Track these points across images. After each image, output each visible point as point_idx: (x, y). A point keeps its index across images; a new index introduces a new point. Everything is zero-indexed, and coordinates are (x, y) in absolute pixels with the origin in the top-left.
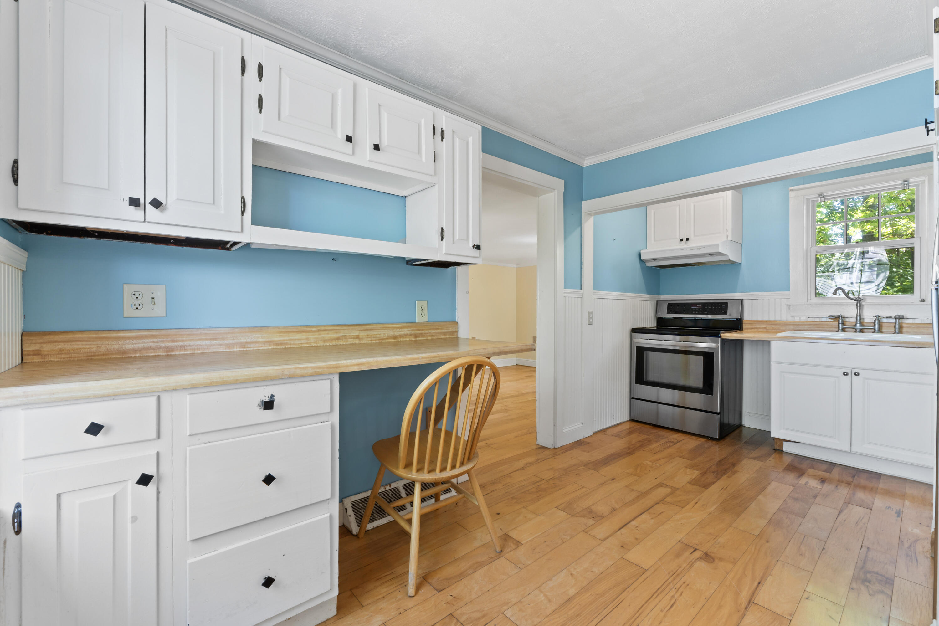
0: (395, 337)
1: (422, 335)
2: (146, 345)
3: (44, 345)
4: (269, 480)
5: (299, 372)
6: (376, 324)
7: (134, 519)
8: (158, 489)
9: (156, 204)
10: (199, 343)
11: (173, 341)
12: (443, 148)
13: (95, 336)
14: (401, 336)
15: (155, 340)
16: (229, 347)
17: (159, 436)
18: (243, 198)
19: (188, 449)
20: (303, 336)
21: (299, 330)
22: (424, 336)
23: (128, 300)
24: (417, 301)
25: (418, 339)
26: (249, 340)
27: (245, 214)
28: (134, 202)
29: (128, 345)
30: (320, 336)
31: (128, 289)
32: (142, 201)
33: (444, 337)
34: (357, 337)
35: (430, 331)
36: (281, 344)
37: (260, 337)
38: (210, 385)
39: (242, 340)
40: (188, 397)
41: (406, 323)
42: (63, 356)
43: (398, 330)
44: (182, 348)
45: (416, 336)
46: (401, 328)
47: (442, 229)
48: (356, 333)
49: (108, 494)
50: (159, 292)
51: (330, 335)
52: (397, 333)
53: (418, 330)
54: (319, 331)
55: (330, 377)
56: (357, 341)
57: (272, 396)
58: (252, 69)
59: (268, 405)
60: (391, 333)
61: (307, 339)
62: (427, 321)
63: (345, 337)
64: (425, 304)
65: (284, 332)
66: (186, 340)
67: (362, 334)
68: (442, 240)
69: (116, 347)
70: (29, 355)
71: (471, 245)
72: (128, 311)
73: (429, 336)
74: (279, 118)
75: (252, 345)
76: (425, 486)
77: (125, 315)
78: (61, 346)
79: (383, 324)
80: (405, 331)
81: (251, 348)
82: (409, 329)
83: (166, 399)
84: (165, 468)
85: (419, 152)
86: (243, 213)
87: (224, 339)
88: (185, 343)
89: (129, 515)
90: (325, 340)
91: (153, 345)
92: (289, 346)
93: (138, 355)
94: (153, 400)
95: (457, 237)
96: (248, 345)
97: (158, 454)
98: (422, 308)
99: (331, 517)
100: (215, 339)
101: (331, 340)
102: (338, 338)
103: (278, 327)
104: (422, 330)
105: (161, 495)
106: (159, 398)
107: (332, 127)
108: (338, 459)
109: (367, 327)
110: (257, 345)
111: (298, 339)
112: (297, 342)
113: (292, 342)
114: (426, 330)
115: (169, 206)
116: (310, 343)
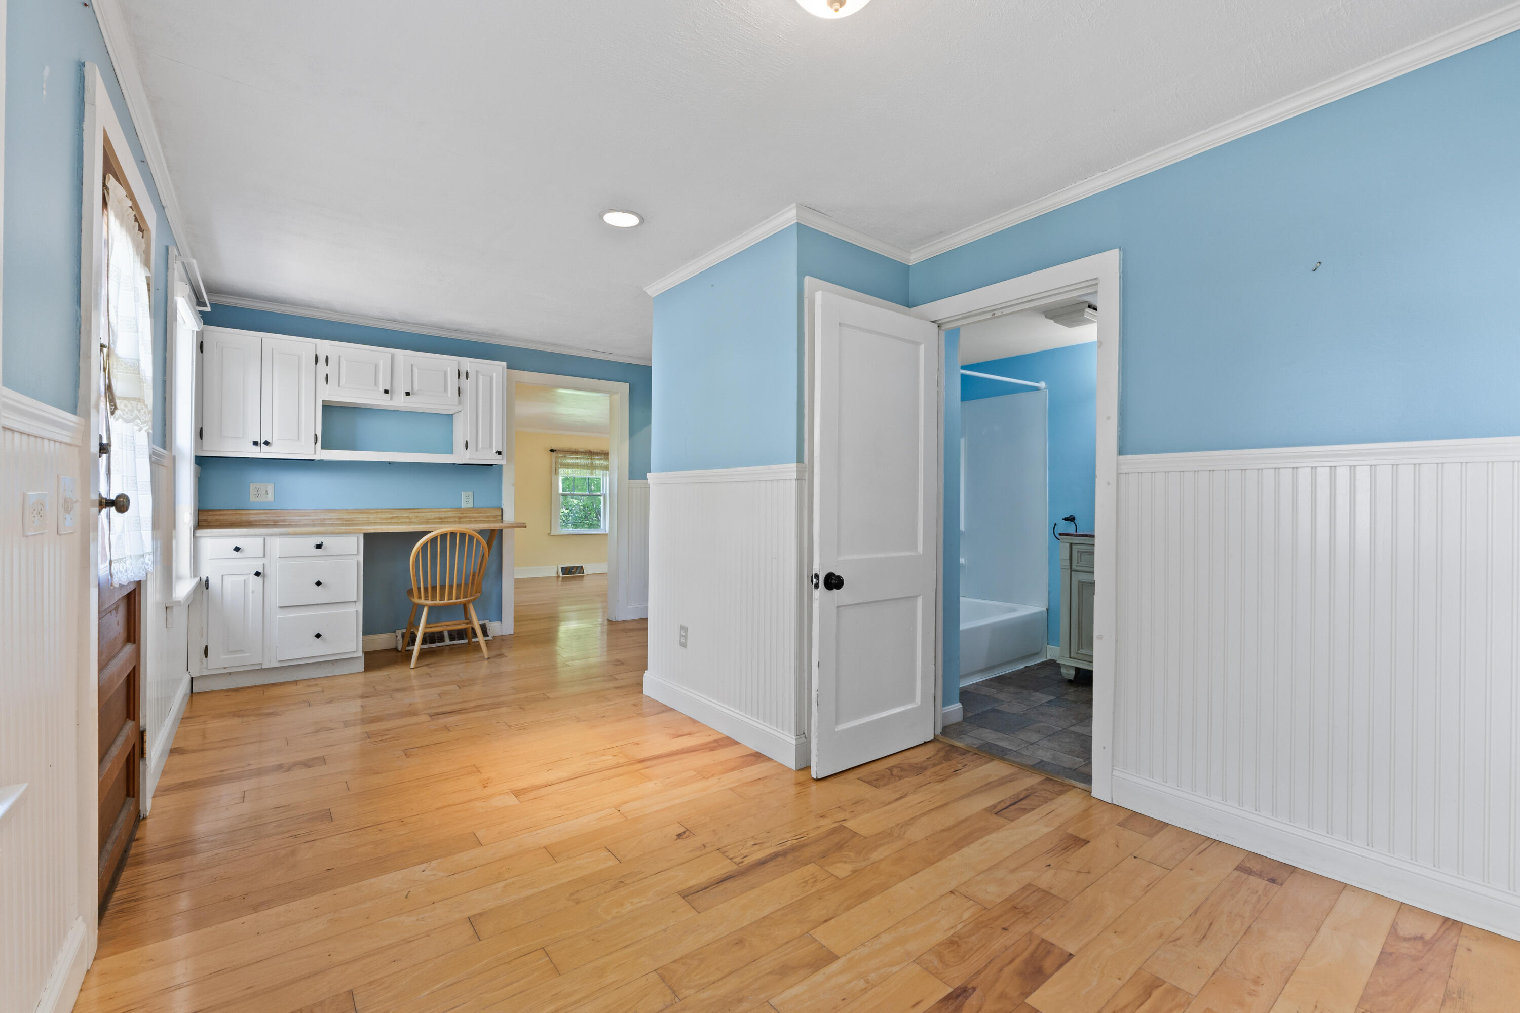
0: (441, 518)
1: (466, 517)
2: (262, 518)
3: (209, 517)
4: (318, 583)
5: (337, 531)
6: (425, 508)
7: (253, 592)
8: (264, 581)
9: (267, 443)
10: (293, 518)
11: (278, 516)
12: (467, 385)
13: (234, 512)
14: (446, 518)
15: (267, 515)
16: (313, 521)
17: (264, 556)
18: (316, 435)
19: (278, 564)
20: (365, 515)
21: (361, 511)
22: (467, 518)
23: (252, 491)
24: (464, 491)
25: (461, 520)
26: (326, 517)
27: (317, 444)
28: (256, 443)
29: (252, 518)
30: (378, 516)
31: (252, 487)
32: (259, 442)
33: (487, 519)
34: (408, 517)
35: (474, 515)
36: (348, 521)
37: (334, 515)
38: (288, 534)
39: (322, 517)
40: (278, 539)
41: (451, 508)
42: (219, 523)
43: (443, 513)
44: (283, 521)
45: (460, 518)
46: (446, 511)
47: (467, 441)
48: (407, 515)
49: (242, 578)
50: (270, 488)
51: (385, 516)
52: (443, 515)
53: (462, 513)
54: (377, 512)
55: (357, 535)
56: (408, 520)
57: (322, 543)
58: (322, 360)
59: (319, 546)
60: (437, 515)
61: (368, 518)
62: (472, 506)
63: (397, 517)
64: (470, 494)
65: (350, 513)
66: (286, 516)
67: (411, 515)
68: (467, 449)
69: (246, 519)
70: (201, 521)
71: (494, 452)
72: (253, 499)
73: (473, 518)
74: (339, 386)
75: (328, 520)
76: (431, 608)
77: (251, 501)
78: (217, 517)
79: (430, 508)
80: (450, 514)
81: (328, 522)
82: (454, 513)
83: (268, 539)
84: (267, 571)
85: (446, 390)
86: (315, 443)
87: (309, 516)
88: (286, 518)
89: (251, 589)
90: (381, 519)
91: (266, 518)
92: (354, 522)
93: (257, 524)
94: (261, 540)
95: (480, 446)
96: (326, 520)
97: (264, 564)
98: (467, 497)
99: (357, 612)
100: (304, 516)
101: (387, 519)
102: (392, 518)
103: (346, 509)
104: (466, 513)
105: (265, 583)
106: (265, 539)
107: (375, 385)
108: (362, 582)
109: (416, 510)
110: (332, 521)
111: (361, 518)
112: (360, 519)
113: (357, 519)
114: (470, 513)
115: (273, 443)
116: (370, 520)
